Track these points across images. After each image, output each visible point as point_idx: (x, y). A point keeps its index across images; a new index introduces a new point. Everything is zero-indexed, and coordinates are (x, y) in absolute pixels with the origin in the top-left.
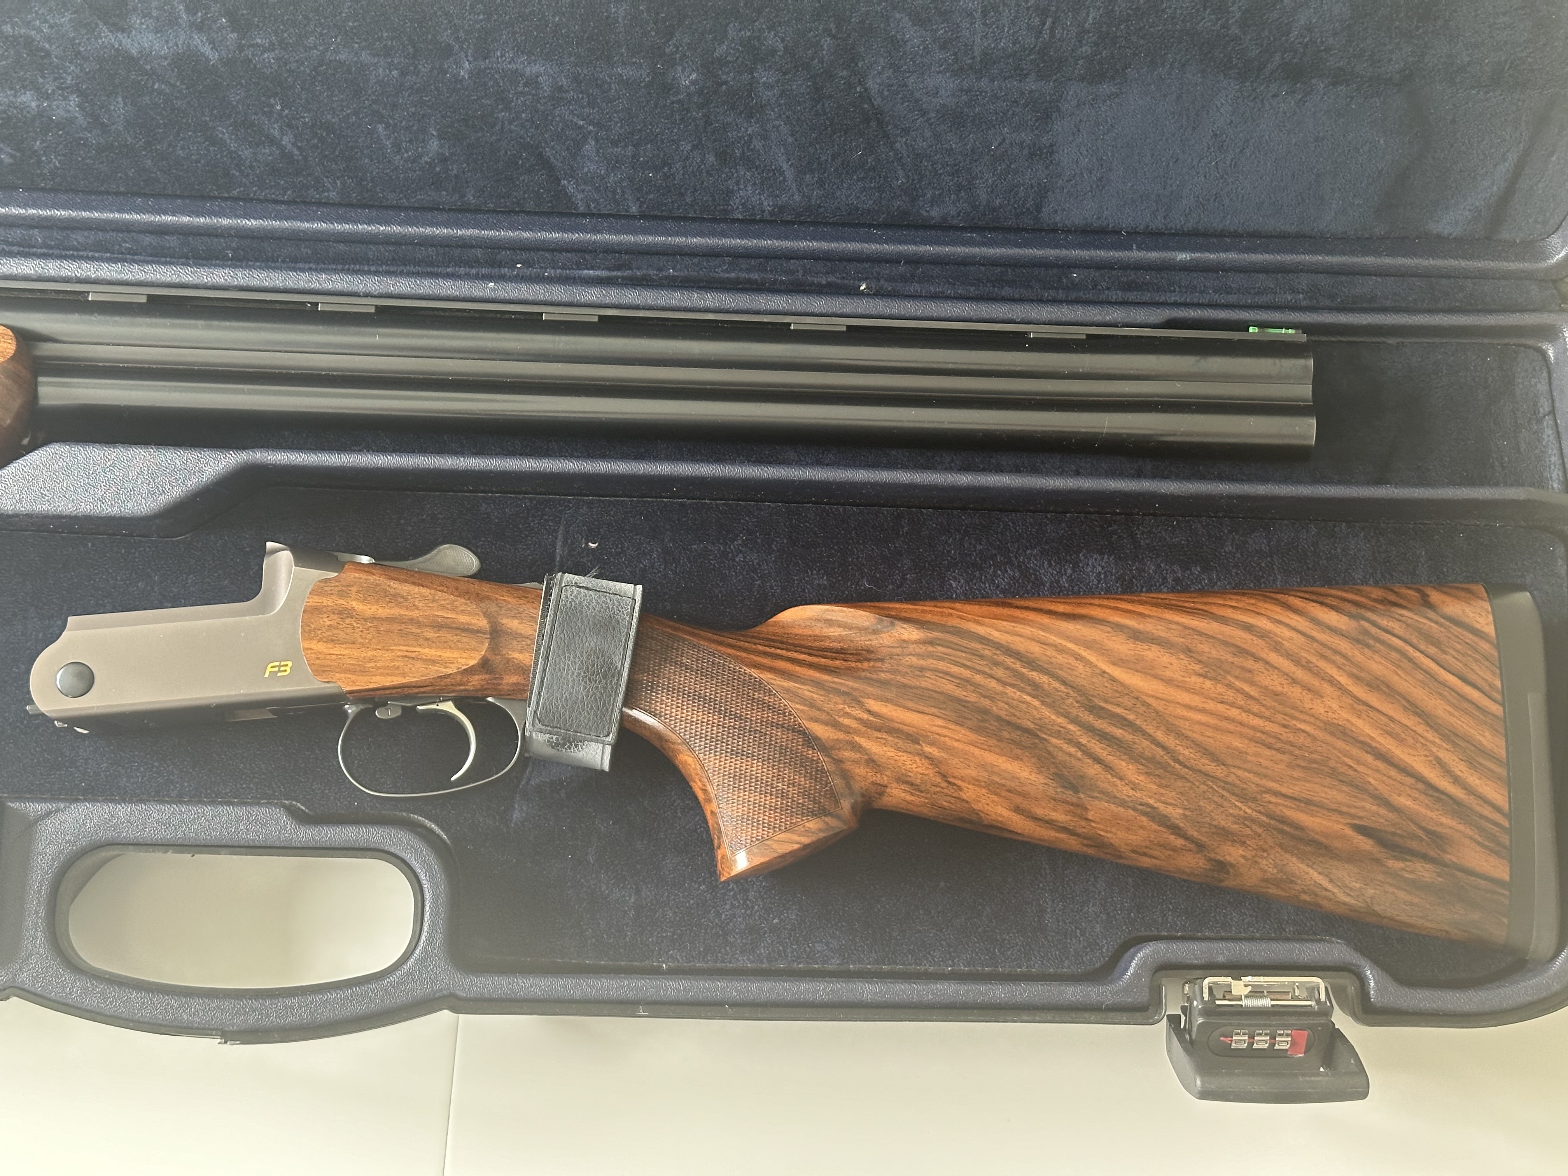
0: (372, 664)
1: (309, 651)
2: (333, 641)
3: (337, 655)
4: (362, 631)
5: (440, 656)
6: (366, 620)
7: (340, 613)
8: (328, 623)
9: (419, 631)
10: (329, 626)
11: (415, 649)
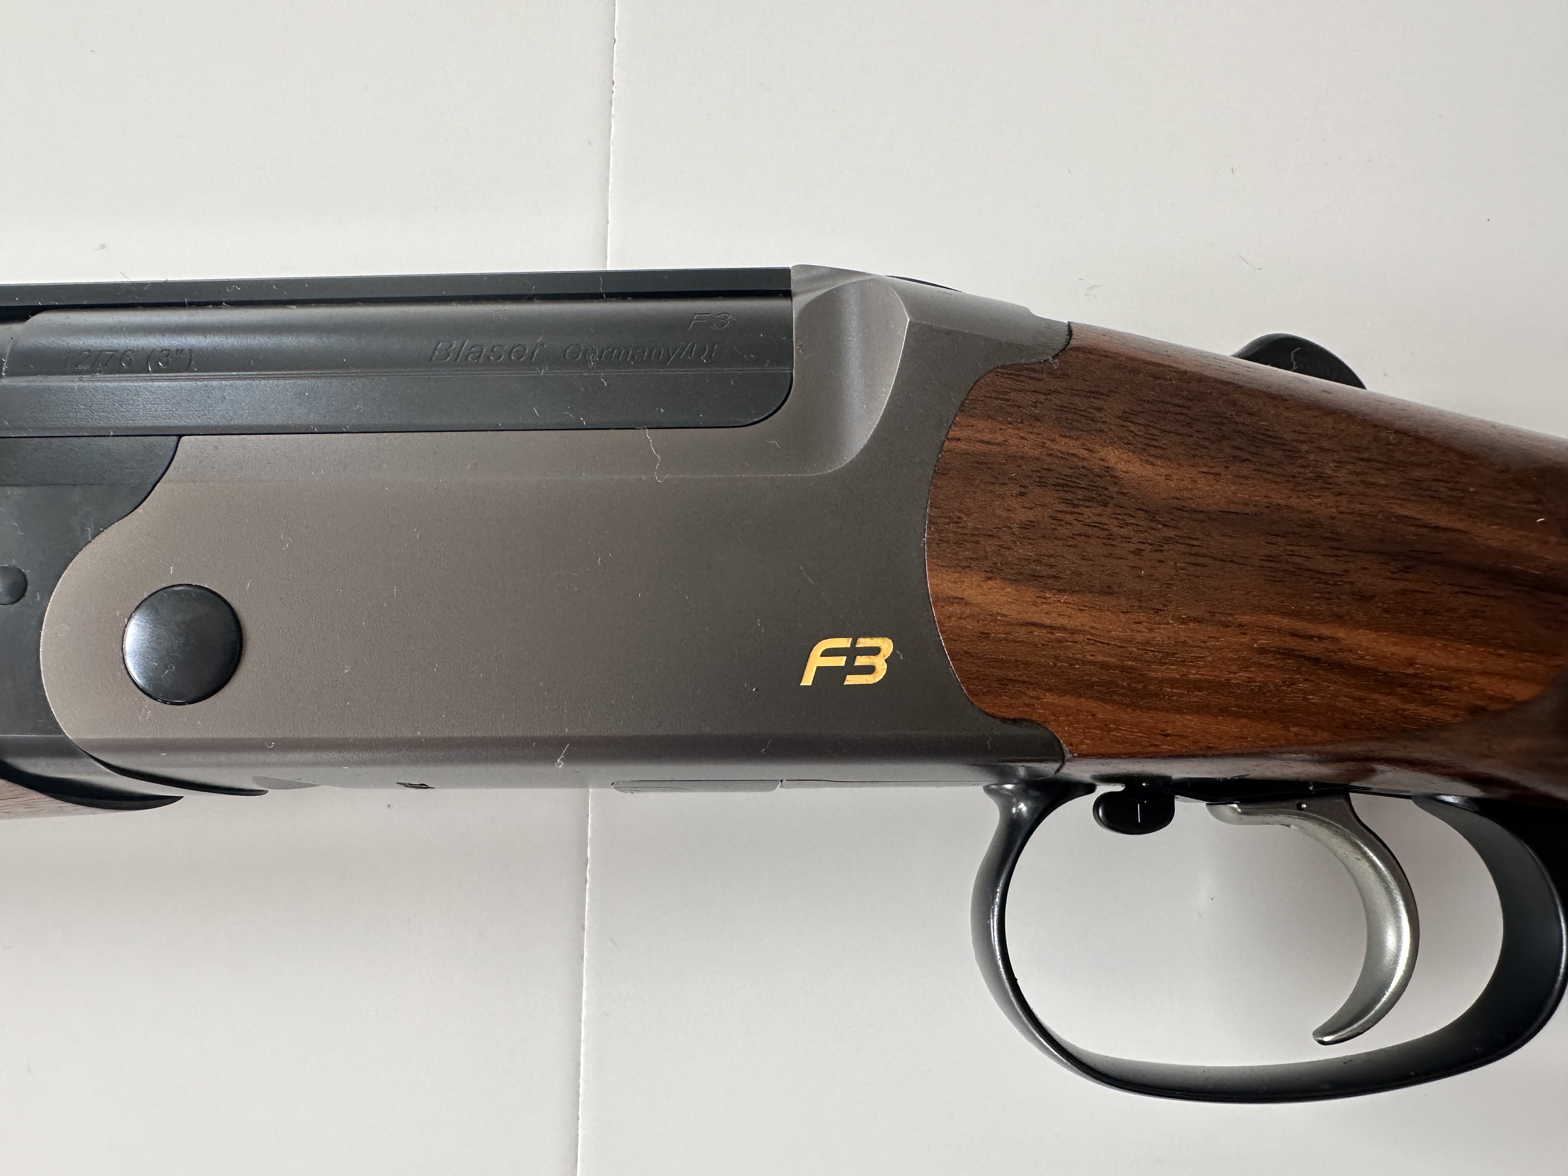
0: (1173, 672)
1: (956, 608)
2: (1036, 577)
3: (1051, 628)
4: (1138, 552)
5: (1411, 662)
6: (1152, 515)
7: (1065, 485)
8: (1022, 516)
9: (1339, 568)
10: (1025, 526)
11: (1325, 630)
